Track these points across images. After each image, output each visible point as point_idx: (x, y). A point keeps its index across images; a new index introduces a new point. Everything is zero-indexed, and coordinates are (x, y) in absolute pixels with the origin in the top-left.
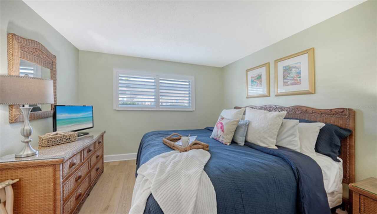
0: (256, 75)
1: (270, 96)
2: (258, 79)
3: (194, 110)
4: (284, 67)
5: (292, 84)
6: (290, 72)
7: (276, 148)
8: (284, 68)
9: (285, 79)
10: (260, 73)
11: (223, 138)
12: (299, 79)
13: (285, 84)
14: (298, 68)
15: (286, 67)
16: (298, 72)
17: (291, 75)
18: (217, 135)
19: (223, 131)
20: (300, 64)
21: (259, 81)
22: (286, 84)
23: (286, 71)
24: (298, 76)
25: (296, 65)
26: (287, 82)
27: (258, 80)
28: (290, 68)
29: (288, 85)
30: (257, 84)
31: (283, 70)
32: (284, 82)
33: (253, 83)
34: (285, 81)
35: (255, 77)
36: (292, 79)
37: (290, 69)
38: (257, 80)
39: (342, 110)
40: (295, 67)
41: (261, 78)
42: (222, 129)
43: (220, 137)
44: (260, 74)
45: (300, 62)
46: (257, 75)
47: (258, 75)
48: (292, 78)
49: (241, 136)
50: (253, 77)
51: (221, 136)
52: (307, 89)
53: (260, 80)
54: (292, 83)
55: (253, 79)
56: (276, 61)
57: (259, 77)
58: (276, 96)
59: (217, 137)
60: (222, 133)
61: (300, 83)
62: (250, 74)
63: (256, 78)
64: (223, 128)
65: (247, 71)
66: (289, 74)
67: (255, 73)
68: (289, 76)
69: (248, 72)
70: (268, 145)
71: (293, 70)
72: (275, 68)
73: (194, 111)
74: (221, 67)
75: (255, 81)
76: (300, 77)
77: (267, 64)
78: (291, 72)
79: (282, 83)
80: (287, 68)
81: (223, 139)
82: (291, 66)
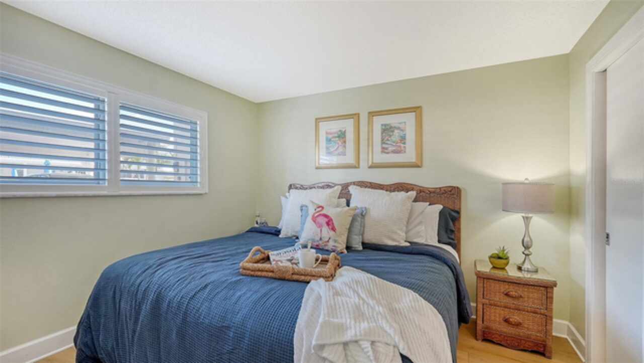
0: (335, 130)
1: (358, 167)
2: (339, 137)
3: (207, 191)
4: (382, 125)
5: (394, 152)
6: (391, 134)
7: (408, 244)
8: (384, 127)
9: (384, 143)
10: (343, 128)
11: (335, 241)
12: (402, 145)
13: (384, 150)
14: (402, 130)
15: (385, 125)
16: (402, 135)
17: (393, 138)
18: (321, 239)
19: (333, 229)
20: (405, 124)
21: (342, 140)
22: (386, 151)
23: (386, 131)
24: (403, 142)
25: (401, 126)
26: (387, 149)
27: (339, 140)
28: (391, 127)
29: (388, 153)
30: (337, 145)
31: (382, 129)
32: (383, 148)
33: (331, 143)
34: (384, 146)
35: (335, 133)
36: (394, 144)
37: (392, 129)
38: (337, 139)
39: (450, 189)
40: (399, 128)
41: (345, 137)
42: (330, 227)
43: (328, 241)
44: (344, 130)
45: (405, 123)
46: (339, 129)
47: (340, 131)
48: (394, 142)
49: (356, 235)
50: (331, 134)
51: (330, 238)
52: (414, 160)
53: (344, 139)
54: (394, 150)
55: (330, 136)
56: (372, 114)
57: (342, 135)
58: (370, 167)
59: (320, 242)
60: (332, 233)
61: (405, 152)
62: (324, 127)
63: (336, 135)
64: (333, 224)
65: (318, 120)
66: (390, 136)
67: (335, 127)
68: (389, 139)
69: (321, 124)
70: (398, 242)
71: (396, 131)
72: (369, 124)
73: (206, 193)
74: (256, 102)
75: (332, 139)
76: (404, 143)
77: (355, 114)
78: (393, 135)
79: (380, 149)
80: (387, 127)
81: (336, 244)
82: (393, 125)
